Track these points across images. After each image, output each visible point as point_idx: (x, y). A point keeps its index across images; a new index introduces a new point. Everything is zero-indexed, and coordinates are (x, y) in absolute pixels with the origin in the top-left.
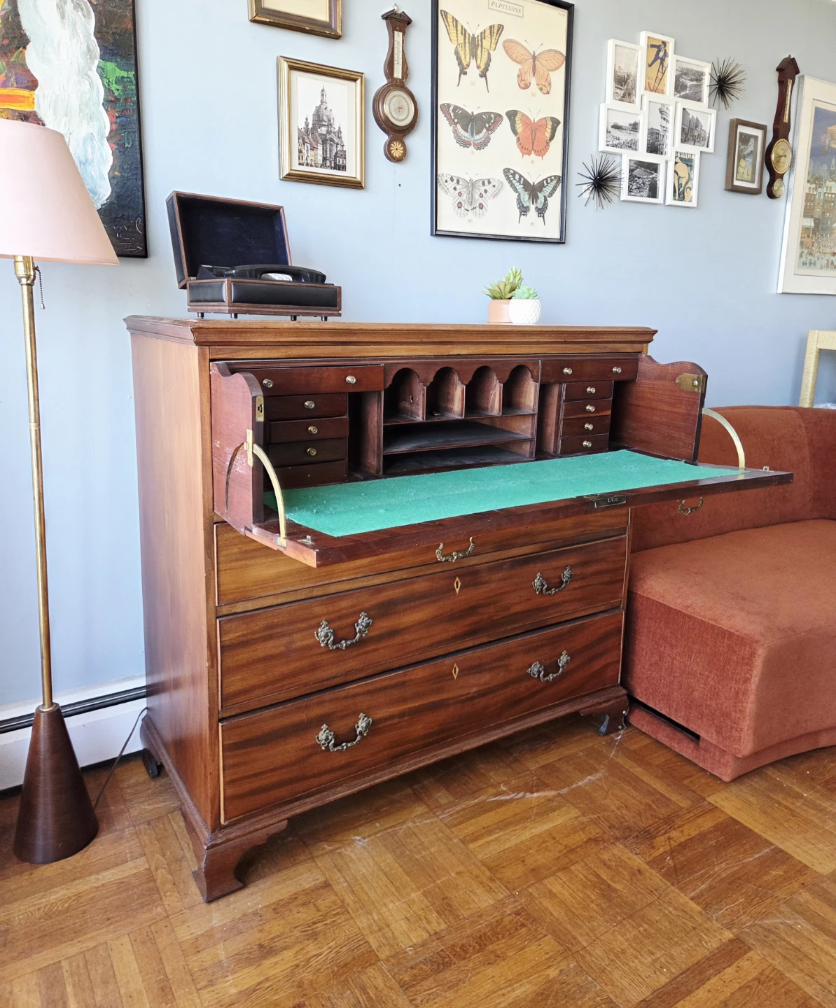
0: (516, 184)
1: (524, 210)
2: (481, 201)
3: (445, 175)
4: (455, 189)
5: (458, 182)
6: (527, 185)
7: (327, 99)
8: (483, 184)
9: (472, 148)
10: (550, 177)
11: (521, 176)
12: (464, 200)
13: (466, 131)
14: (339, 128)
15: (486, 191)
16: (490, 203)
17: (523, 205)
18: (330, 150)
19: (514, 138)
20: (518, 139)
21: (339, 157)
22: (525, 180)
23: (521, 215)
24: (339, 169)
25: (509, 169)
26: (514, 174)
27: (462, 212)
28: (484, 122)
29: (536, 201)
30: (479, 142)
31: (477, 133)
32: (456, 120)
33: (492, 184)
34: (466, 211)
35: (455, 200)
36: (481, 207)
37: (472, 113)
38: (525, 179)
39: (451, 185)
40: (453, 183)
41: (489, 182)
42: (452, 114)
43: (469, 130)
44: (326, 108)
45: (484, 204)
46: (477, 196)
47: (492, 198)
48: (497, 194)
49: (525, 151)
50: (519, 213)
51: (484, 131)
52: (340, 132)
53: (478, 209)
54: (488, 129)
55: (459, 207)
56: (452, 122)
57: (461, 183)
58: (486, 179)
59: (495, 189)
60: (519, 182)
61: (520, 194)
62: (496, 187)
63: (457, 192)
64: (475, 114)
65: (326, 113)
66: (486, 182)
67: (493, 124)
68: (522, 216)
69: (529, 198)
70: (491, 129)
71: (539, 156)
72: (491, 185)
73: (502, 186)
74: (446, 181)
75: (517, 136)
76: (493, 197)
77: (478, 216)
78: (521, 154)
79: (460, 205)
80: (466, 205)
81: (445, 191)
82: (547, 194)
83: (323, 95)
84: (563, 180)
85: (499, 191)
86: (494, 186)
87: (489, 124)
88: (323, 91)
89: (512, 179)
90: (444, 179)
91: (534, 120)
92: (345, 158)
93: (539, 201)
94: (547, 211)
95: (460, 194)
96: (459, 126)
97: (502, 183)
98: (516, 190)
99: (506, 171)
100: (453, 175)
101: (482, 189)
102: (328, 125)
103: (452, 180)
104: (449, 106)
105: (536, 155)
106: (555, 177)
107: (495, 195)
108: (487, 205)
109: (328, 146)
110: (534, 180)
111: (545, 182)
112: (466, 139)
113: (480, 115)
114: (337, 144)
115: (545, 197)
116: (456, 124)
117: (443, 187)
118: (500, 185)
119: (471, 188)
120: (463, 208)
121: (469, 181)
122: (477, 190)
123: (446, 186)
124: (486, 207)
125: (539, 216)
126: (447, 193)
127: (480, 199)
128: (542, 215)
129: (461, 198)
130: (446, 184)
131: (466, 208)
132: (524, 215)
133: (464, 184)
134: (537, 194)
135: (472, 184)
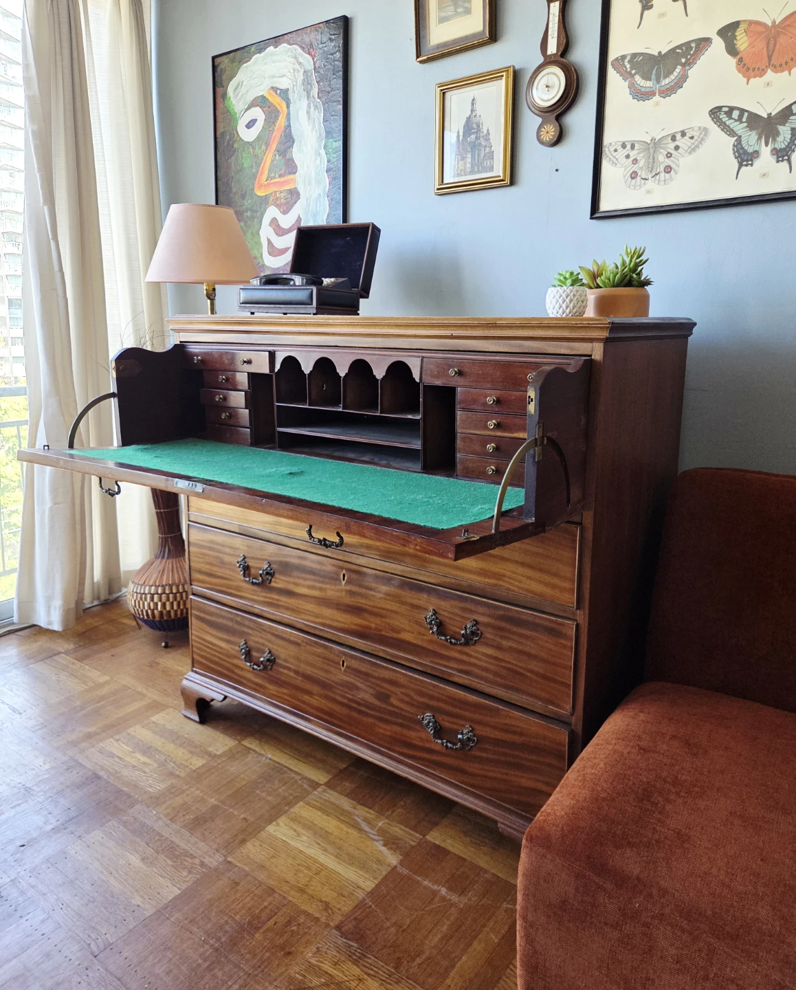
0: (733, 125)
1: (745, 158)
3: (613, 144)
4: (627, 156)
5: (633, 147)
6: (754, 121)
7: (477, 107)
8: (674, 138)
9: (657, 98)
11: (742, 111)
12: (641, 168)
13: (650, 79)
14: (488, 130)
15: (676, 148)
17: (745, 152)
18: (479, 155)
19: (732, 61)
20: (741, 60)
21: (486, 160)
22: (752, 114)
23: (741, 165)
24: (486, 172)
25: (719, 108)
26: (729, 113)
27: (638, 183)
28: (680, 56)
29: (774, 140)
30: (668, 86)
31: (665, 77)
32: (633, 72)
33: (689, 134)
34: (643, 181)
35: (628, 170)
36: (668, 170)
37: (660, 53)
38: (750, 113)
39: (622, 153)
40: (625, 150)
41: (684, 134)
42: (628, 66)
43: (653, 77)
44: (475, 116)
45: (673, 166)
46: (661, 158)
47: (687, 154)
48: (697, 147)
49: (752, 74)
50: (737, 165)
51: (679, 69)
52: (488, 133)
53: (662, 174)
54: (684, 65)
55: (632, 178)
56: (626, 75)
57: (637, 146)
58: (677, 132)
59: (693, 141)
60: (740, 119)
61: (739, 137)
62: (696, 138)
63: (631, 159)
64: (663, 53)
65: (474, 120)
67: (692, 55)
68: (744, 168)
69: (759, 138)
70: (690, 63)
71: (783, 71)
72: (687, 138)
73: (705, 135)
74: (616, 151)
75: (738, 57)
76: (690, 153)
77: (662, 183)
78: (745, 80)
79: (634, 175)
80: (643, 173)
81: (613, 163)
83: (473, 104)
85: (701, 142)
86: (692, 138)
87: (686, 58)
88: (473, 100)
89: (725, 120)
90: (612, 149)
91: (774, 22)
92: (493, 159)
93: (780, 139)
95: (635, 161)
96: (637, 78)
97: (706, 130)
98: (731, 132)
99: (715, 113)
101: (672, 145)
102: (477, 132)
103: (624, 146)
104: (623, 57)
105: (776, 72)
107: (693, 150)
108: (678, 166)
109: (477, 152)
110: (767, 107)
111: (793, 106)
112: (647, 90)
113: (673, 51)
114: (486, 146)
115: (793, 129)
116: (633, 76)
117: (610, 159)
118: (703, 133)
119: (652, 151)
120: (639, 178)
121: (649, 142)
122: (662, 150)
123: (614, 157)
124: (676, 168)
125: (778, 161)
126: (616, 164)
127: (667, 160)
128: (786, 158)
129: (637, 165)
130: (615, 154)
131: (644, 177)
132: (746, 165)
133: (642, 147)
134: (777, 128)
135: (655, 144)
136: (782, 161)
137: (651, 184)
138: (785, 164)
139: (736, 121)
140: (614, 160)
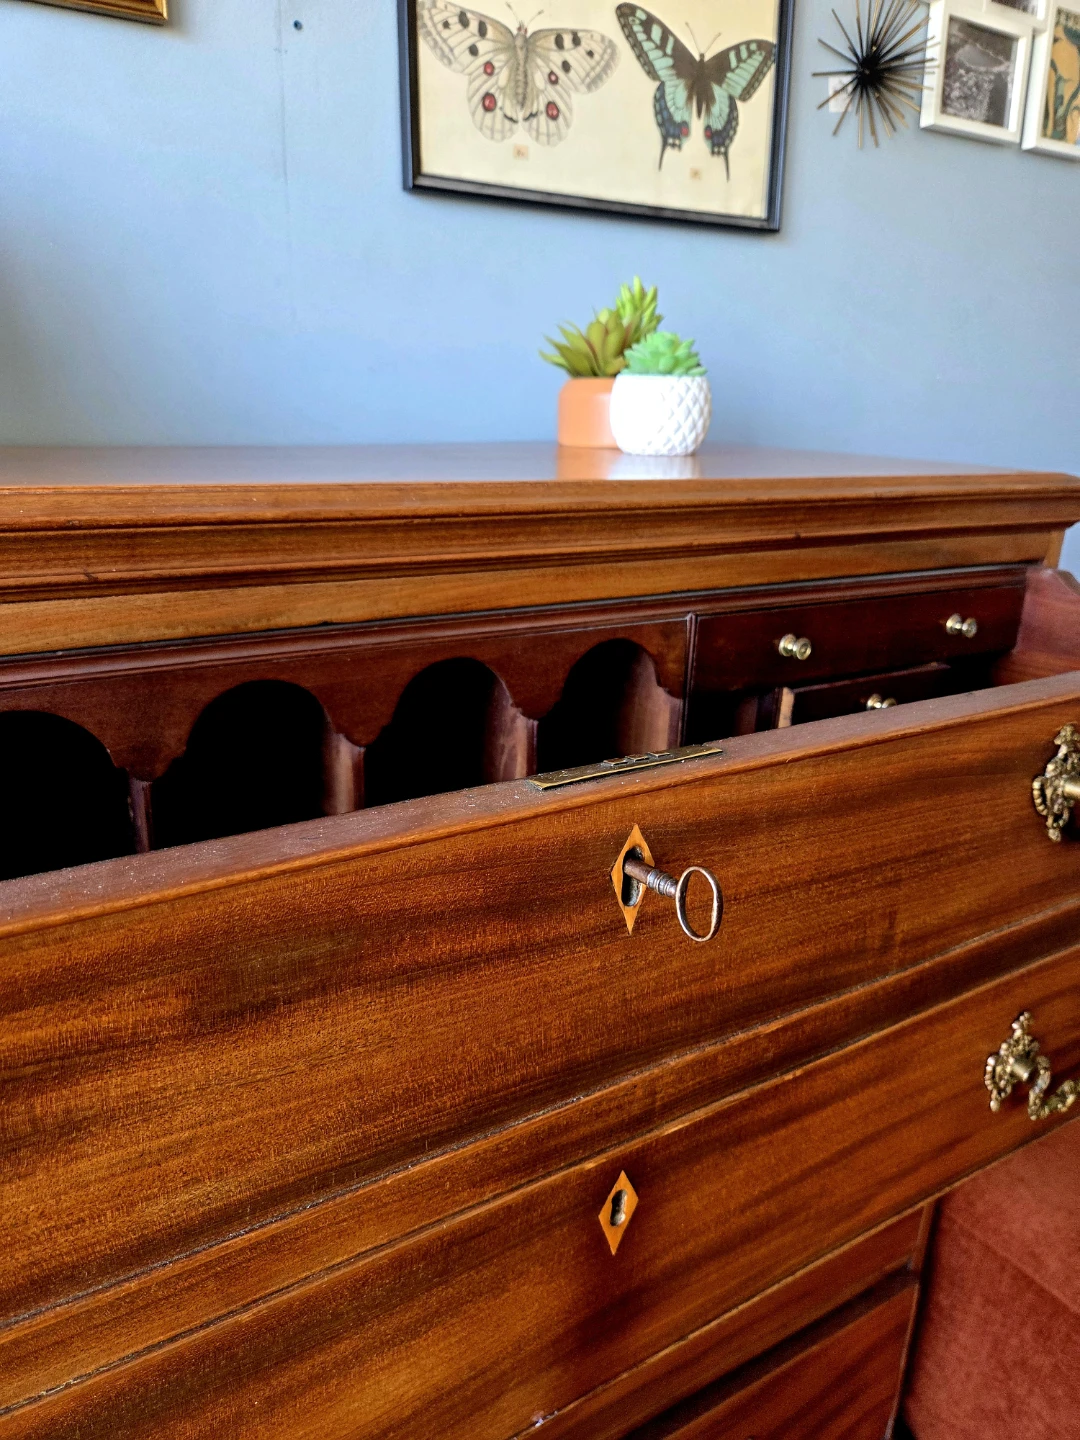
0: (654, 55)
1: (672, 132)
2: (552, 93)
3: (440, 5)
4: (473, 51)
5: (482, 31)
6: (681, 59)
8: (559, 44)
10: (748, 43)
11: (666, 33)
12: (502, 89)
15: (566, 67)
16: (577, 102)
17: (670, 117)
22: (678, 45)
23: (665, 144)
25: (633, 9)
26: (649, 22)
29: (708, 110)
33: (586, 44)
34: (507, 123)
35: (476, 85)
36: (553, 112)
38: (677, 42)
39: (460, 38)
40: (466, 33)
41: (576, 41)
45: (561, 106)
46: (539, 80)
47: (583, 88)
48: (599, 78)
53: (543, 118)
55: (487, 109)
57: (490, 32)
58: (565, 30)
59: (593, 62)
60: (662, 46)
61: (662, 84)
62: (597, 57)
63: (481, 60)
66: (567, 40)
68: (669, 150)
69: (689, 98)
72: (582, 50)
73: (613, 58)
74: (445, 25)
76: (589, 87)
77: (543, 138)
79: (489, 103)
80: (505, 104)
81: (443, 55)
82: (737, 92)
84: (780, 53)
85: (605, 71)
86: (590, 54)
89: (641, 37)
90: (439, 18)
93: (715, 109)
94: (737, 139)
95: (489, 68)
97: (611, 45)
98: (652, 73)
99: (625, 13)
100: (467, 6)
101: (557, 58)
106: (761, 44)
107: (593, 82)
108: (570, 110)
110: (702, 46)
111: (732, 56)
115: (731, 99)
117: (436, 43)
118: (609, 51)
119: (521, 54)
120: (498, 113)
121: (515, 32)
122: (539, 62)
123: (445, 41)
124: (567, 114)
125: (713, 153)
126: (450, 62)
127: (550, 87)
128: (723, 150)
129: (493, 80)
130: (446, 33)
131: (509, 114)
132: (673, 145)
133: (501, 38)
134: (711, 89)
135: (526, 40)
136: (719, 153)
137: (521, 135)
138: (721, 159)
139: (657, 47)
140: (446, 50)
